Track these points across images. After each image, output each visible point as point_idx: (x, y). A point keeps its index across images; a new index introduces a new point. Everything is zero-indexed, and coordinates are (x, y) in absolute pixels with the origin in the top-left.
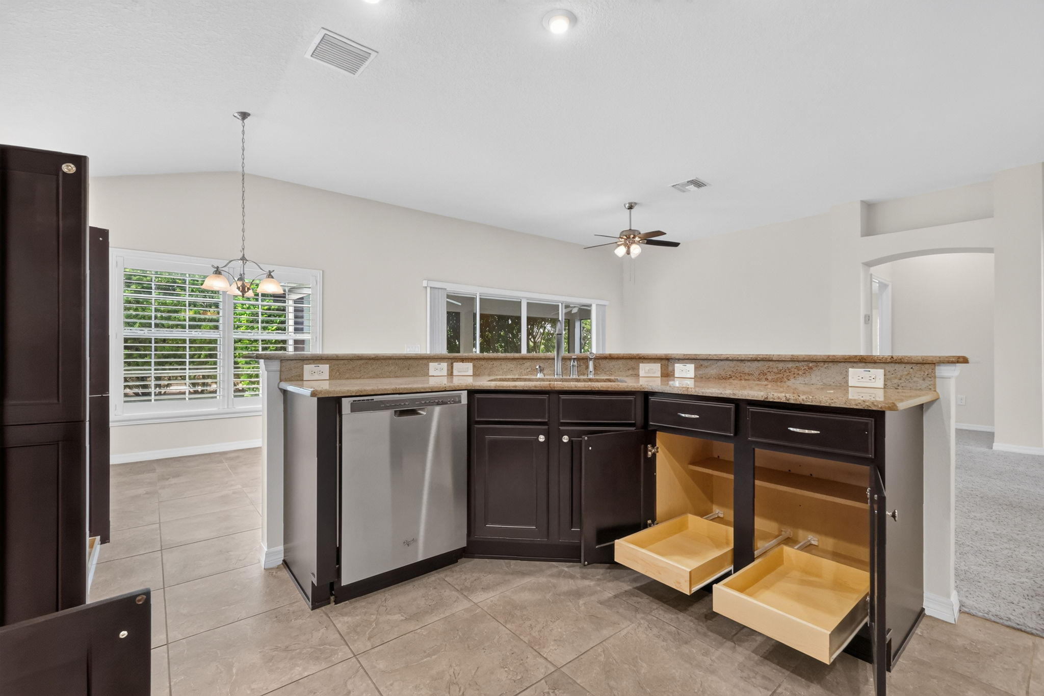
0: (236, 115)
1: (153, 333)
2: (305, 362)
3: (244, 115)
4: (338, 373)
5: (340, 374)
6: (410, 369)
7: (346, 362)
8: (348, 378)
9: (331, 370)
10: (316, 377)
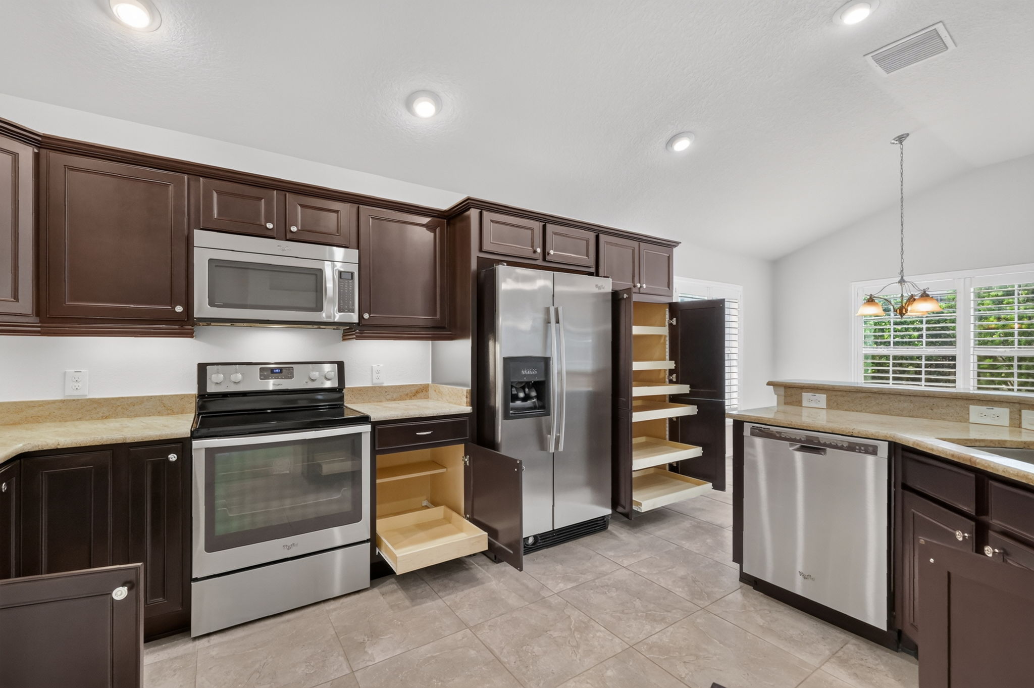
0: (893, 141)
1: (892, 351)
2: (804, 390)
3: (901, 139)
4: (836, 404)
5: (837, 404)
6: (935, 410)
7: (844, 394)
8: (846, 410)
9: (828, 400)
10: (813, 405)
